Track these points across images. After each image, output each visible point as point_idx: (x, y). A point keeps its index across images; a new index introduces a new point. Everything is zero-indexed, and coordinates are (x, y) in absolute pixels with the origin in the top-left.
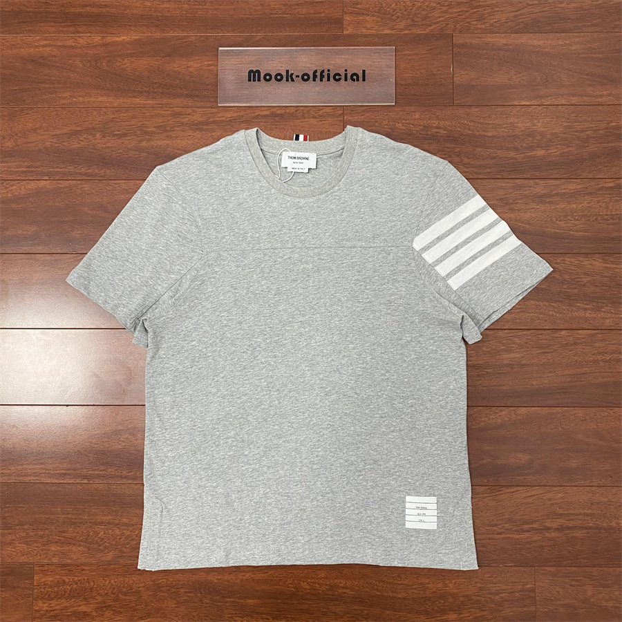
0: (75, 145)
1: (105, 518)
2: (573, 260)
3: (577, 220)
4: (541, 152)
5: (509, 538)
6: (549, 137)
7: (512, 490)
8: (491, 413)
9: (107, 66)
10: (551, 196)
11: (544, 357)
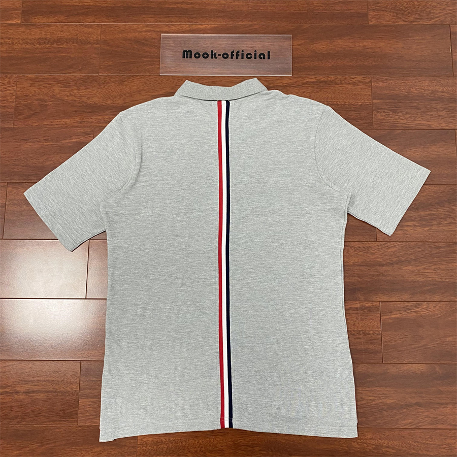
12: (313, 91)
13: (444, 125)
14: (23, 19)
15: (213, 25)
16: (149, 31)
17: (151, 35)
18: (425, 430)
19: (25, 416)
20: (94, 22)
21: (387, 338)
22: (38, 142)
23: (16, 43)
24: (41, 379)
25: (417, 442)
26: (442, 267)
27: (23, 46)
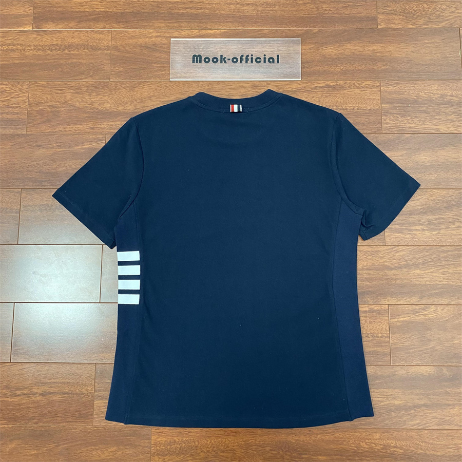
12: (322, 96)
13: (452, 130)
14: (34, 25)
15: (223, 30)
16: (159, 36)
17: (161, 40)
18: (431, 431)
19: (42, 416)
20: (104, 28)
21: (395, 341)
22: (51, 148)
23: (28, 49)
24: (57, 381)
25: (425, 442)
26: (450, 271)
27: (35, 53)
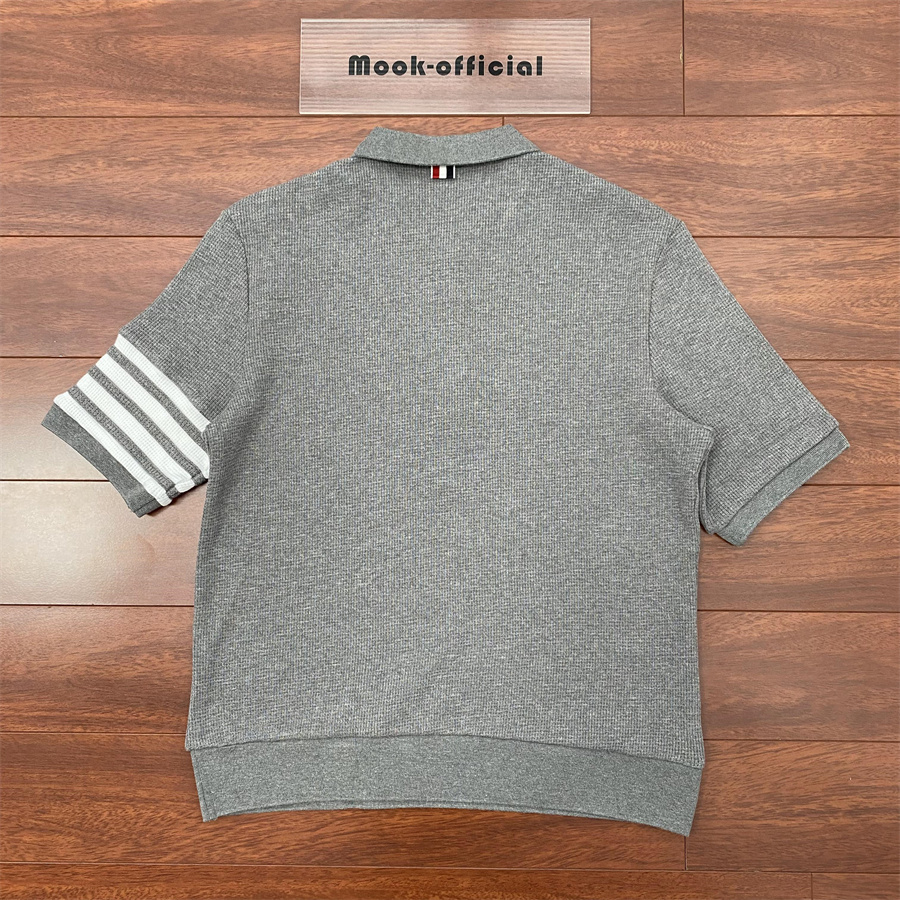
0: (62, 178)
1: (111, 790)
2: (878, 371)
3: (885, 305)
4: (827, 194)
5: (770, 825)
6: (841, 168)
7: (776, 748)
8: (743, 622)
9: (116, 48)
10: (843, 266)
11: (830, 530)
